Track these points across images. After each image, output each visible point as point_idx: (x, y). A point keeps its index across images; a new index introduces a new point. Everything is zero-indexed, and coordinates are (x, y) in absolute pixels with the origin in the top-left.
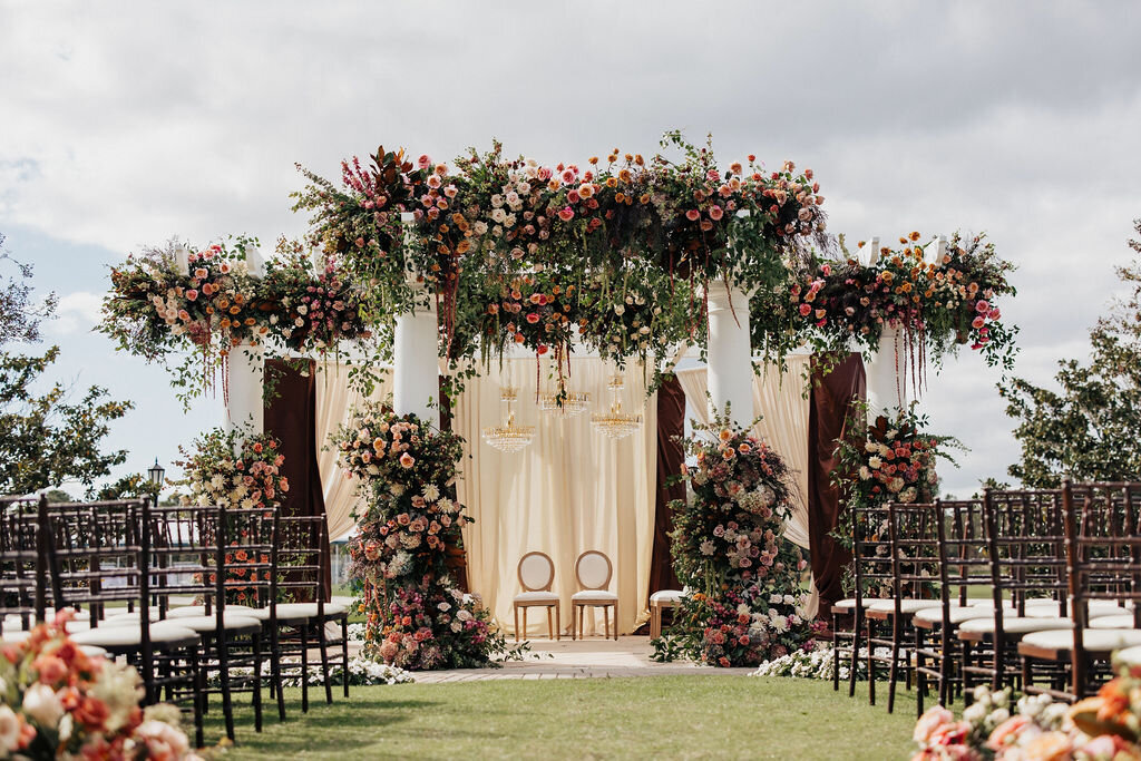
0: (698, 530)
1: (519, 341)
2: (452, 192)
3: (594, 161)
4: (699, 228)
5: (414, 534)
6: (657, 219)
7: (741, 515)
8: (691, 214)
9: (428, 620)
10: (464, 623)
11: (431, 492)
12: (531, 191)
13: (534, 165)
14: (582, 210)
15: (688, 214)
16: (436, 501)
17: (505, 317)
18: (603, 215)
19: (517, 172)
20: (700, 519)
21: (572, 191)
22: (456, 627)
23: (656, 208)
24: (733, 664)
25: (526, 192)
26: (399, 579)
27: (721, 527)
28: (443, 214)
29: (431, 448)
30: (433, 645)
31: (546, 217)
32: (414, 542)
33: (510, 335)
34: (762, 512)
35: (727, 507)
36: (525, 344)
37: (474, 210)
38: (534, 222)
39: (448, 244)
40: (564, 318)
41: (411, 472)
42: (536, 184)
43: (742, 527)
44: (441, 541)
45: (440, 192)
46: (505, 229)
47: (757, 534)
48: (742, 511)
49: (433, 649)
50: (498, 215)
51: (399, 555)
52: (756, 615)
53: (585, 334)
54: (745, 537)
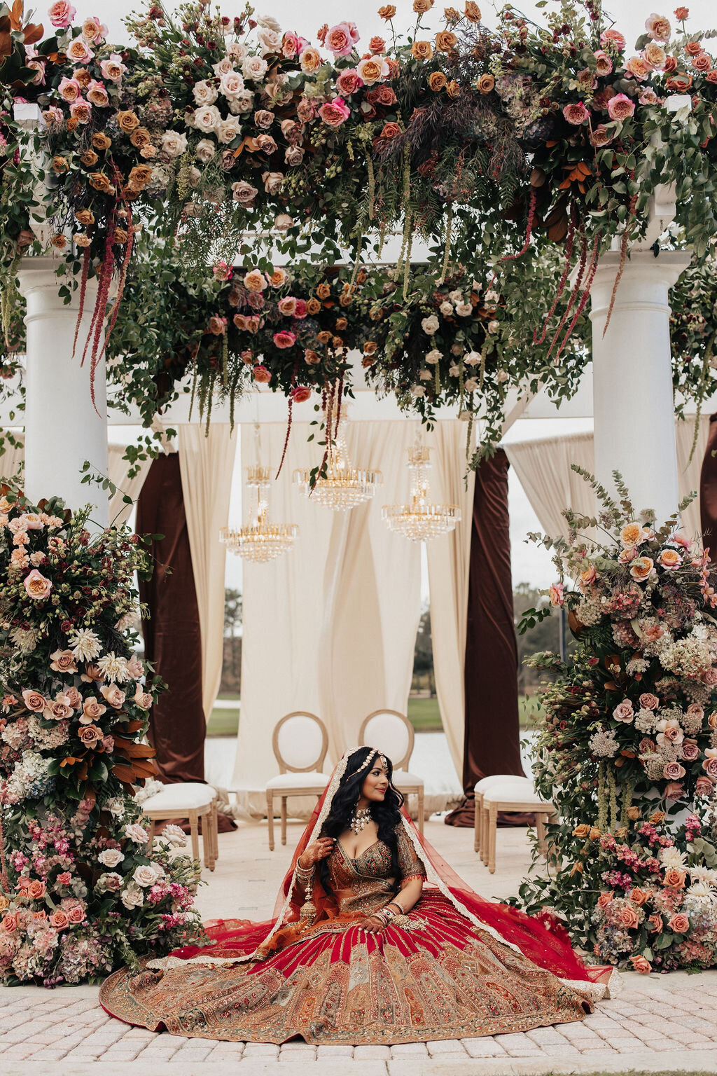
0: (584, 710)
1: (261, 379)
2: (114, 69)
3: (388, 13)
4: (588, 140)
5: (54, 723)
6: (506, 121)
7: (665, 682)
8: (575, 111)
9: (80, 886)
10: (147, 890)
11: (85, 643)
12: (268, 74)
13: (274, 27)
14: (366, 108)
15: (566, 112)
16: (95, 660)
17: (239, 341)
18: (406, 119)
19: (242, 39)
20: (588, 689)
21: (345, 73)
22: (132, 899)
23: (506, 104)
24: (657, 967)
25: (259, 75)
26: (29, 804)
27: (627, 703)
28: (101, 116)
29: (86, 560)
30: (87, 935)
31: (297, 121)
32: (55, 739)
33: (245, 369)
34: (703, 677)
35: (638, 666)
36: (273, 385)
37: (158, 107)
38: (275, 131)
39: (109, 171)
40: (336, 339)
41: (47, 606)
42: (279, 63)
43: (665, 703)
44: (106, 735)
45: (92, 72)
46: (219, 147)
47: (694, 718)
48: (669, 674)
49: (84, 945)
50: (205, 117)
51: (27, 762)
52: (698, 871)
53: (373, 369)
54: (674, 723)
